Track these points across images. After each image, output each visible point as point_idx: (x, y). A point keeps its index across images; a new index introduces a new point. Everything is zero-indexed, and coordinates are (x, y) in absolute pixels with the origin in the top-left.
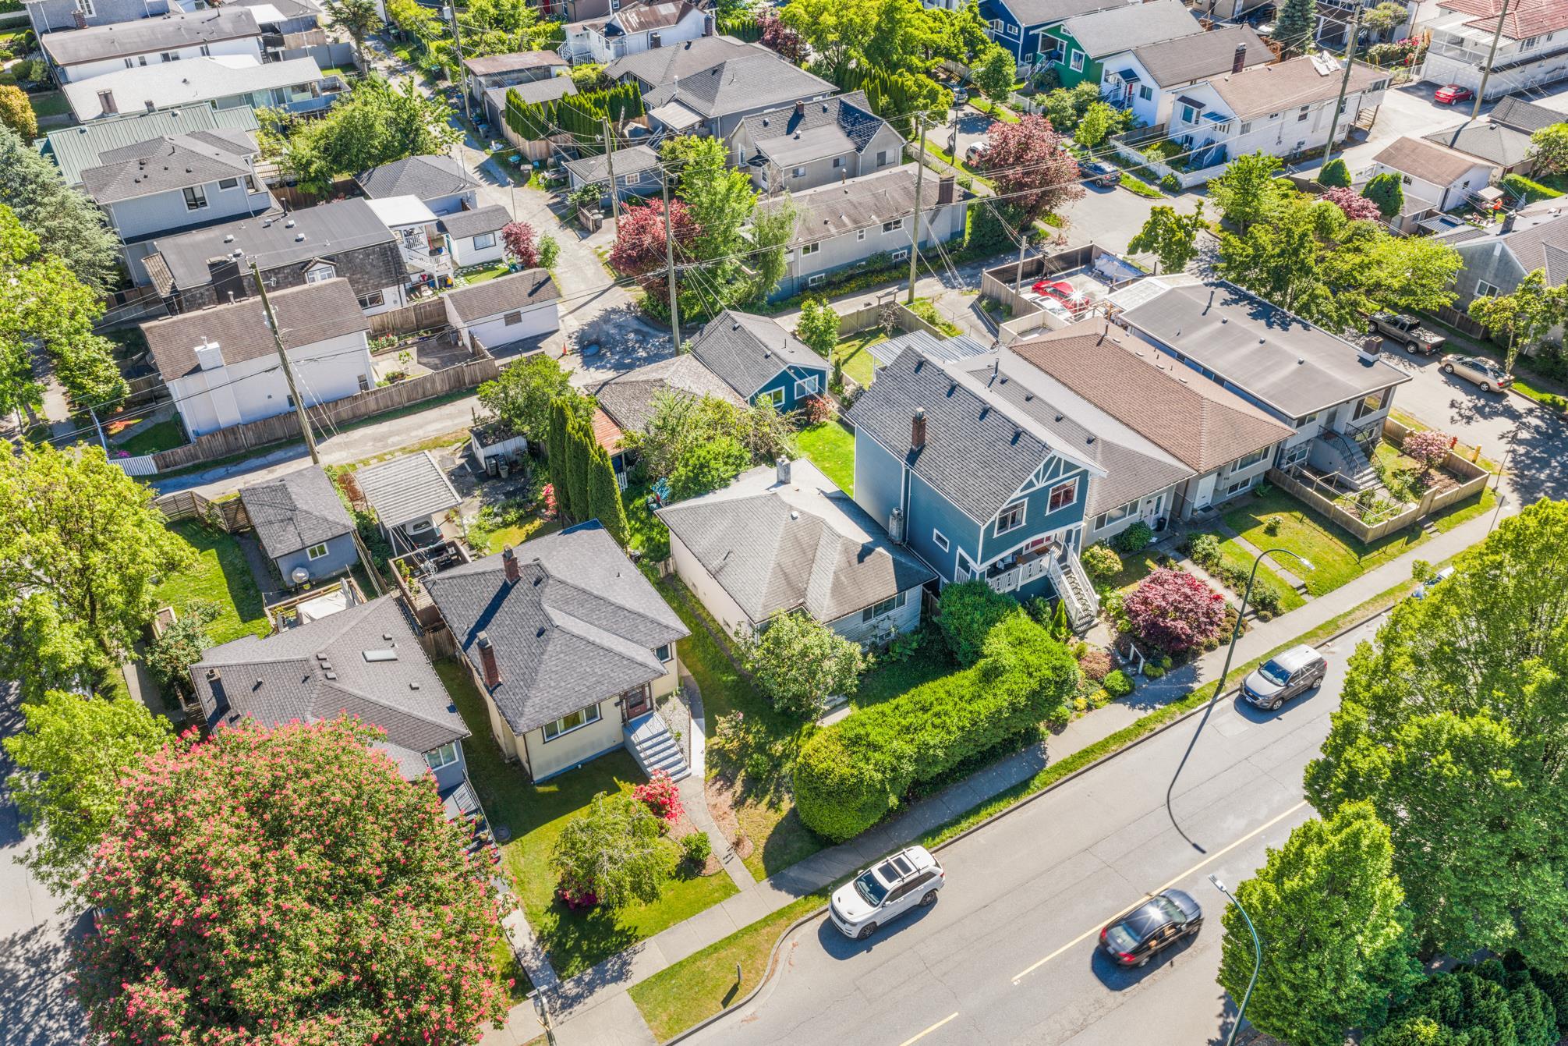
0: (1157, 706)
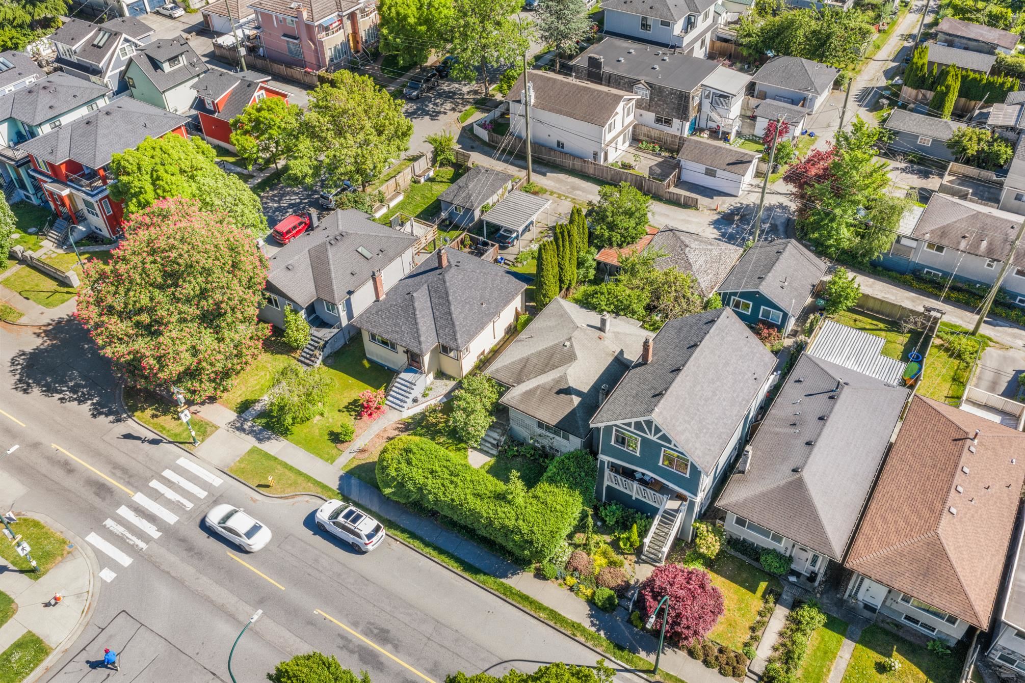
0: (602, 633)
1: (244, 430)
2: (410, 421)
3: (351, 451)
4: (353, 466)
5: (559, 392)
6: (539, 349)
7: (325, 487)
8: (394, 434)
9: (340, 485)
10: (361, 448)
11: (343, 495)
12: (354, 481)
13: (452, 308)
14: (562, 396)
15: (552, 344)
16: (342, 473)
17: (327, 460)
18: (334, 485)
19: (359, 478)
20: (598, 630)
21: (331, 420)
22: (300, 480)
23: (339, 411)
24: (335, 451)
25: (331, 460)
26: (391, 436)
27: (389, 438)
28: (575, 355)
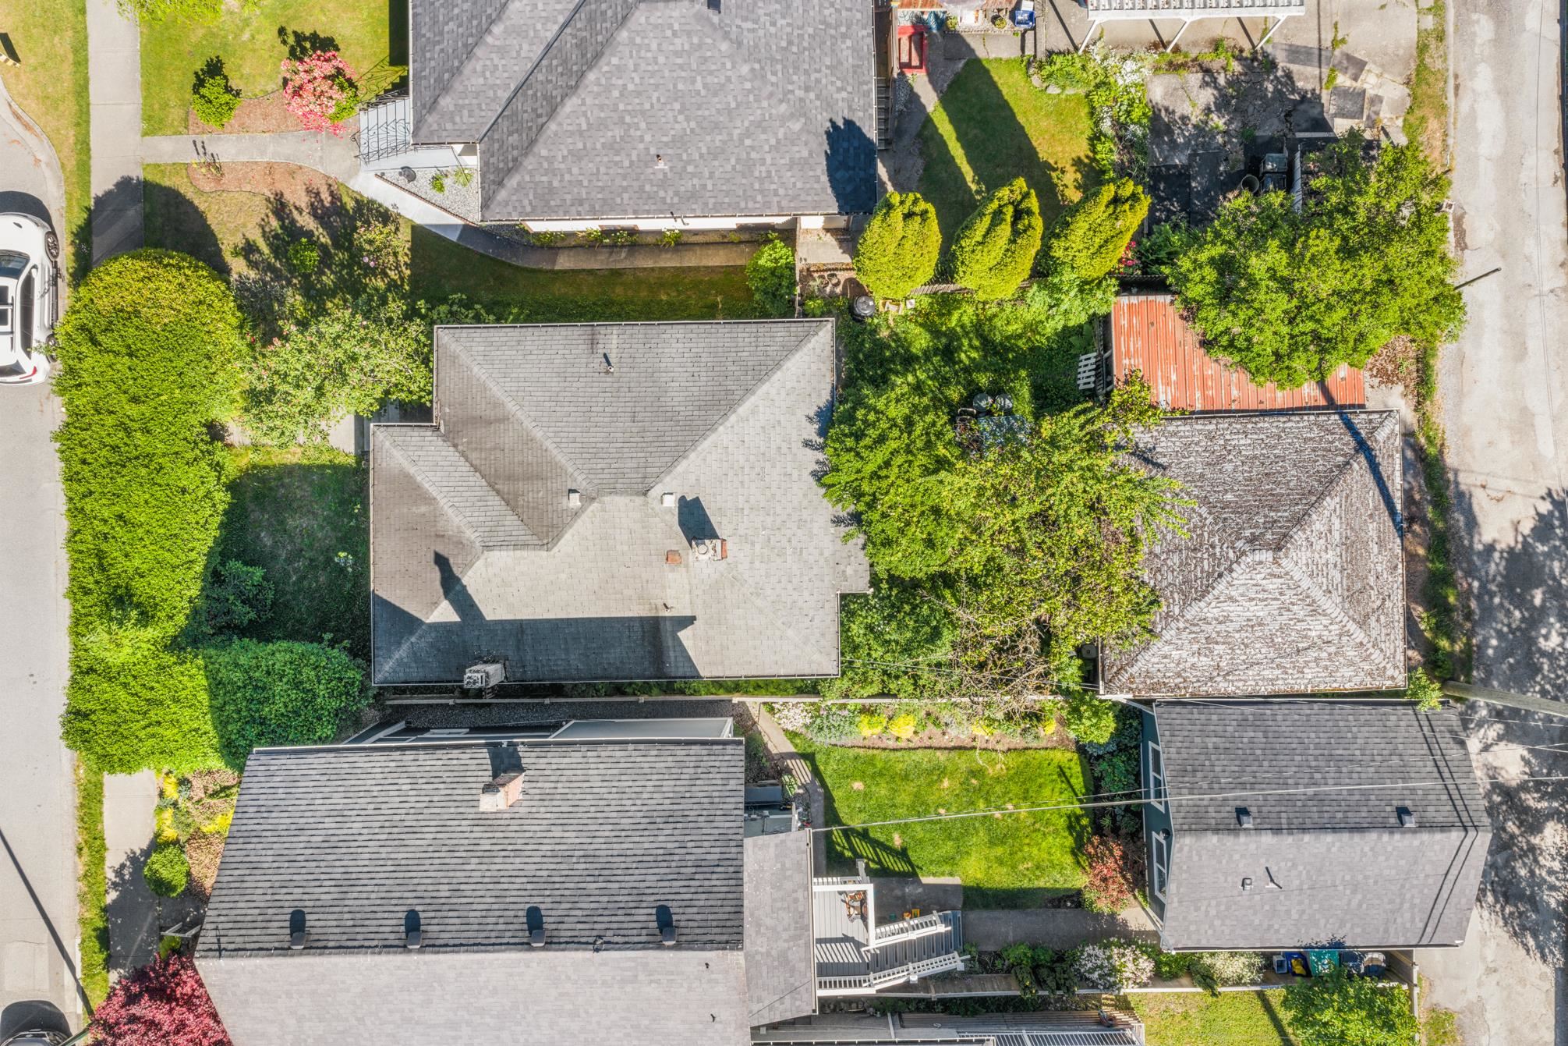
0: (114, 895)
2: (350, 205)
3: (200, 148)
4: (166, 182)
5: (441, 561)
6: (538, 434)
7: (84, 169)
8: (297, 197)
9: (109, 193)
10: (222, 159)
11: (89, 222)
12: (133, 215)
13: (571, 104)
14: (436, 575)
15: (561, 459)
16: (137, 173)
17: (148, 118)
18: (102, 183)
19: (147, 217)
20: (115, 885)
21: (246, 36)
22: (70, 106)
23: (282, 31)
24: (175, 114)
25: (153, 124)
26: (289, 197)
27: (279, 196)
28: (557, 538)
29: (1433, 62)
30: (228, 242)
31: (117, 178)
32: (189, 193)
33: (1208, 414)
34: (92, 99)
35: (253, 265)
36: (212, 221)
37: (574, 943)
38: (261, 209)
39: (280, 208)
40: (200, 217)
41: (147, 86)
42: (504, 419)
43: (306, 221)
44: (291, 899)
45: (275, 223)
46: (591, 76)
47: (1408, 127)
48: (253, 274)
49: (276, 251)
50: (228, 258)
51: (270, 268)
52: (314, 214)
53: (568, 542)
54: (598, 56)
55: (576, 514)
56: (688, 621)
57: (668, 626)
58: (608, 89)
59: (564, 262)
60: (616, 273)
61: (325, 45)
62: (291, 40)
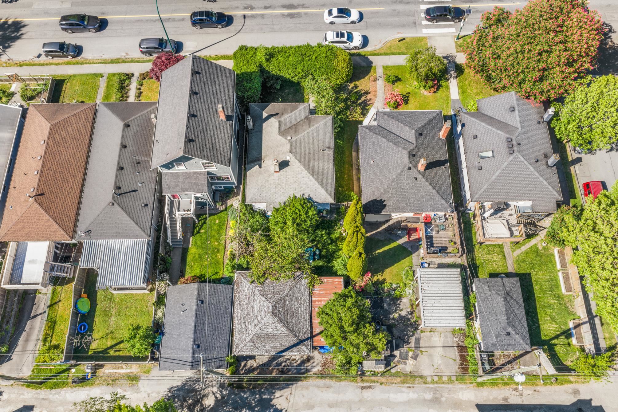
1: (444, 57)
2: (367, 108)
3: (380, 77)
4: (372, 71)
6: (305, 132)
7: (375, 55)
8: (369, 97)
9: (369, 59)
10: (377, 81)
11: (362, 56)
12: (364, 64)
14: (274, 113)
15: (299, 136)
16: (374, 65)
17: (387, 67)
18: (371, 58)
19: (363, 67)
21: (407, 86)
22: (389, 52)
23: (409, 93)
24: (388, 73)
25: (385, 68)
26: (369, 95)
27: (369, 93)
28: (281, 135)
29: (417, 380)
30: (358, 83)
31: (372, 61)
32: (369, 75)
33: (311, 301)
34: (391, 56)
35: (352, 88)
36: (363, 80)
37: (188, 122)
38: (366, 89)
39: (367, 93)
40: (364, 77)
41: (394, 67)
42: (310, 127)
43: (363, 98)
44: (203, 73)
45: (363, 92)
46: (391, 144)
47: (397, 373)
48: (350, 88)
49: (356, 92)
50: (354, 83)
51: (352, 91)
52: (365, 100)
53: (280, 138)
54: (396, 145)
55: (286, 139)
56: (260, 167)
57: (259, 163)
58: (389, 148)
59: (354, 154)
60: (352, 166)
61: (406, 102)
62: (407, 95)
